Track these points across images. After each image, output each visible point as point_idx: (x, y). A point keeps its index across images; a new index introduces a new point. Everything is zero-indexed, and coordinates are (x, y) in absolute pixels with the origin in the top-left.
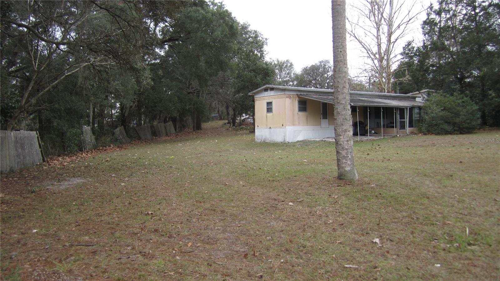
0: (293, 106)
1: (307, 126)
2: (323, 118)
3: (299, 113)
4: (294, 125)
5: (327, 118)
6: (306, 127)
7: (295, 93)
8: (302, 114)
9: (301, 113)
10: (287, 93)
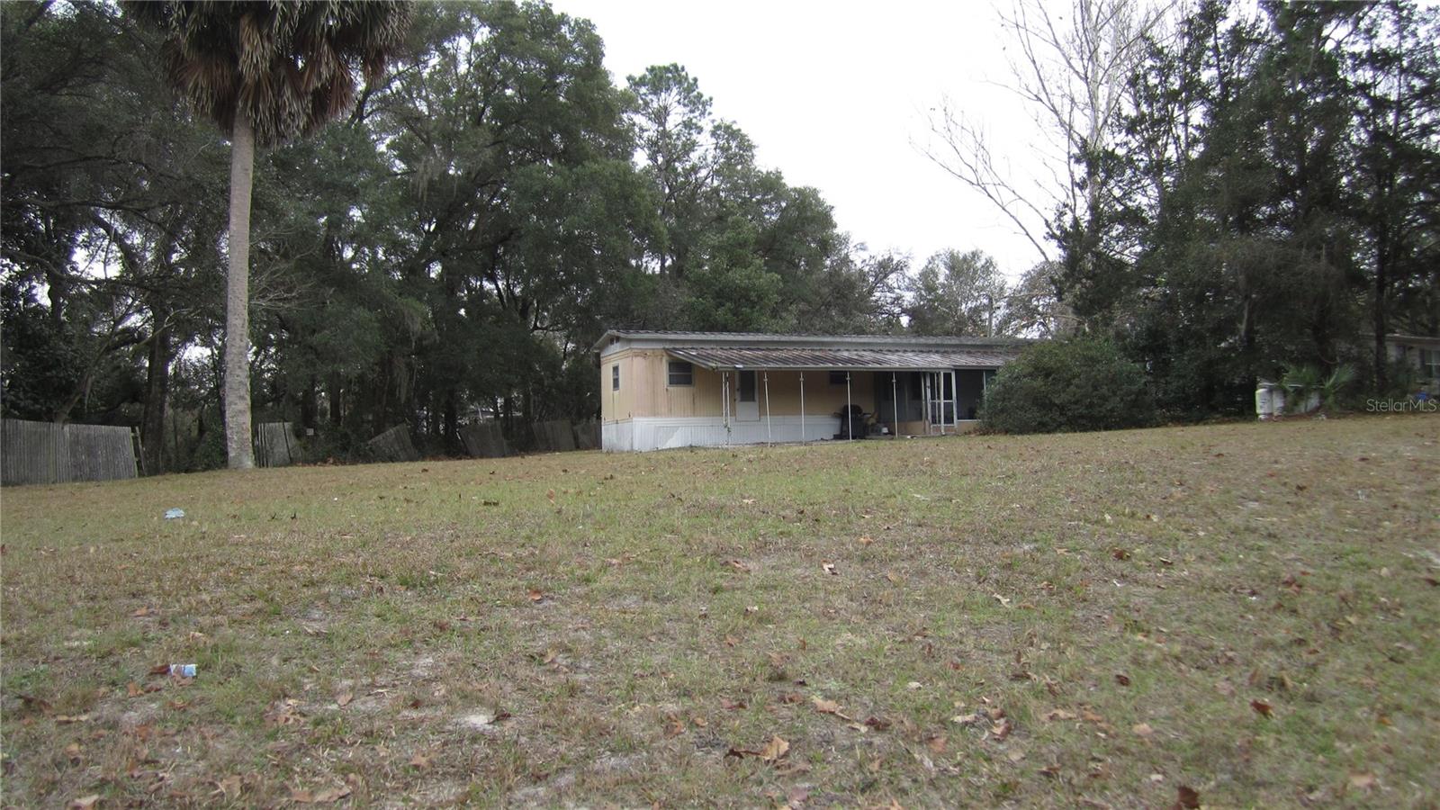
0: (653, 373)
1: (694, 414)
2: (744, 399)
3: (671, 389)
4: (655, 414)
5: (754, 400)
6: (692, 419)
7: (660, 346)
8: (679, 391)
9: (675, 389)
10: (635, 346)
